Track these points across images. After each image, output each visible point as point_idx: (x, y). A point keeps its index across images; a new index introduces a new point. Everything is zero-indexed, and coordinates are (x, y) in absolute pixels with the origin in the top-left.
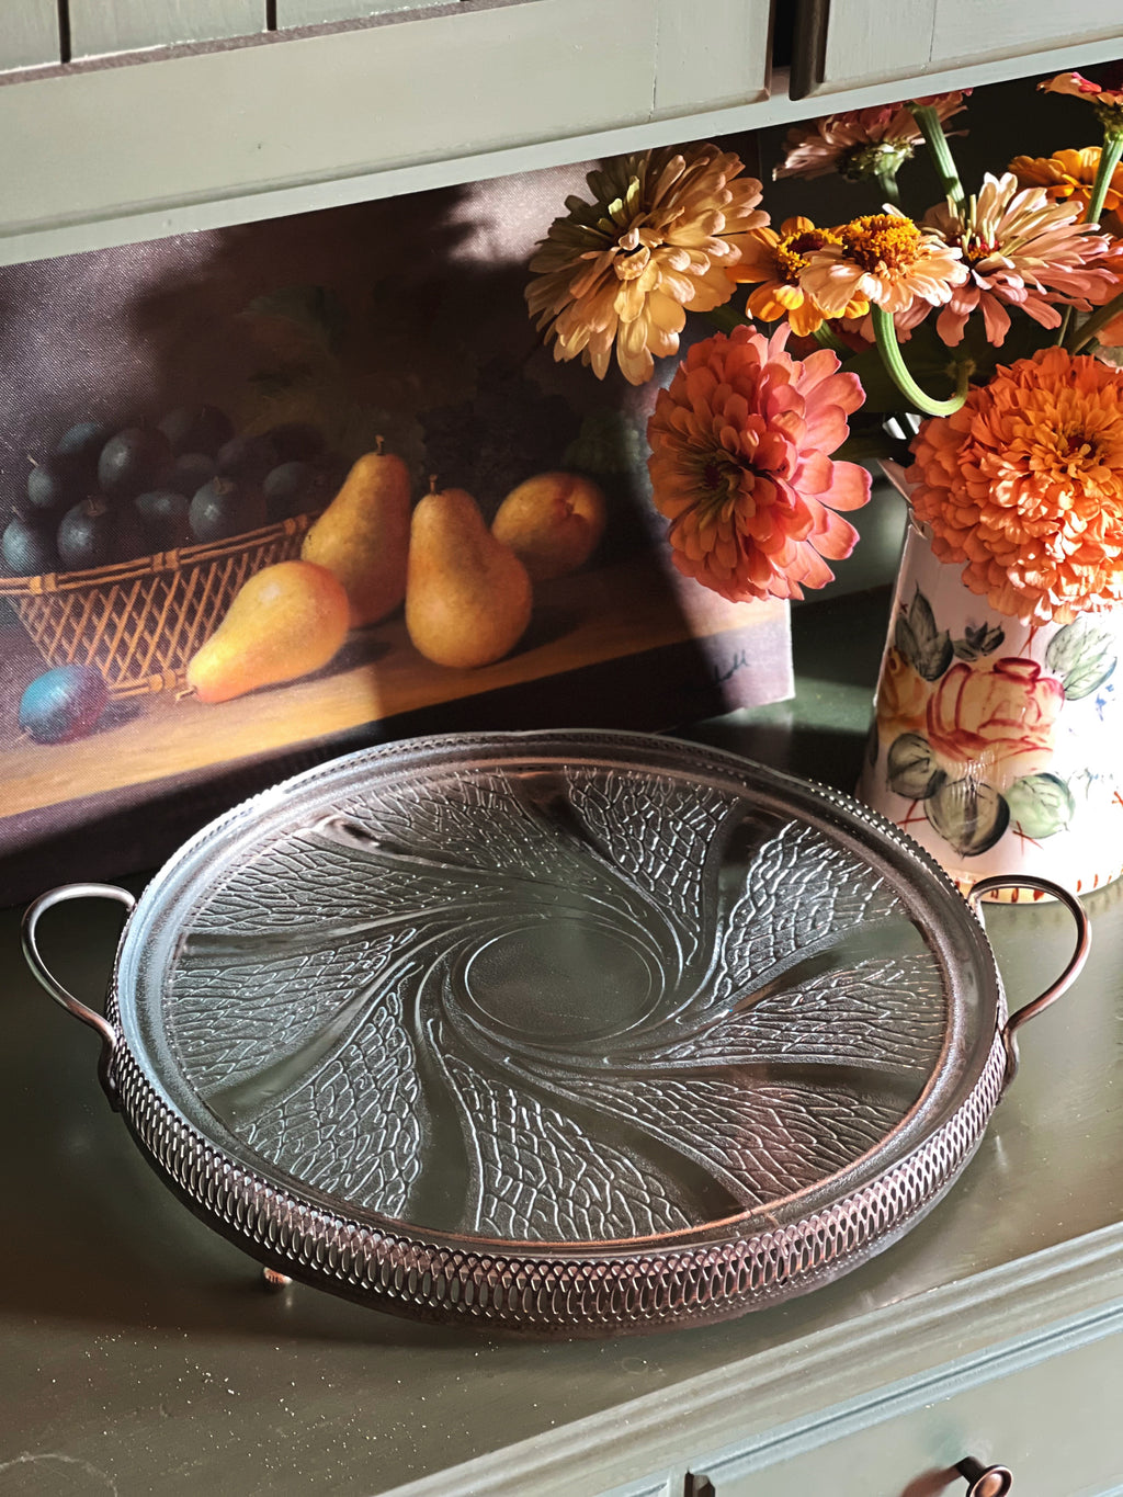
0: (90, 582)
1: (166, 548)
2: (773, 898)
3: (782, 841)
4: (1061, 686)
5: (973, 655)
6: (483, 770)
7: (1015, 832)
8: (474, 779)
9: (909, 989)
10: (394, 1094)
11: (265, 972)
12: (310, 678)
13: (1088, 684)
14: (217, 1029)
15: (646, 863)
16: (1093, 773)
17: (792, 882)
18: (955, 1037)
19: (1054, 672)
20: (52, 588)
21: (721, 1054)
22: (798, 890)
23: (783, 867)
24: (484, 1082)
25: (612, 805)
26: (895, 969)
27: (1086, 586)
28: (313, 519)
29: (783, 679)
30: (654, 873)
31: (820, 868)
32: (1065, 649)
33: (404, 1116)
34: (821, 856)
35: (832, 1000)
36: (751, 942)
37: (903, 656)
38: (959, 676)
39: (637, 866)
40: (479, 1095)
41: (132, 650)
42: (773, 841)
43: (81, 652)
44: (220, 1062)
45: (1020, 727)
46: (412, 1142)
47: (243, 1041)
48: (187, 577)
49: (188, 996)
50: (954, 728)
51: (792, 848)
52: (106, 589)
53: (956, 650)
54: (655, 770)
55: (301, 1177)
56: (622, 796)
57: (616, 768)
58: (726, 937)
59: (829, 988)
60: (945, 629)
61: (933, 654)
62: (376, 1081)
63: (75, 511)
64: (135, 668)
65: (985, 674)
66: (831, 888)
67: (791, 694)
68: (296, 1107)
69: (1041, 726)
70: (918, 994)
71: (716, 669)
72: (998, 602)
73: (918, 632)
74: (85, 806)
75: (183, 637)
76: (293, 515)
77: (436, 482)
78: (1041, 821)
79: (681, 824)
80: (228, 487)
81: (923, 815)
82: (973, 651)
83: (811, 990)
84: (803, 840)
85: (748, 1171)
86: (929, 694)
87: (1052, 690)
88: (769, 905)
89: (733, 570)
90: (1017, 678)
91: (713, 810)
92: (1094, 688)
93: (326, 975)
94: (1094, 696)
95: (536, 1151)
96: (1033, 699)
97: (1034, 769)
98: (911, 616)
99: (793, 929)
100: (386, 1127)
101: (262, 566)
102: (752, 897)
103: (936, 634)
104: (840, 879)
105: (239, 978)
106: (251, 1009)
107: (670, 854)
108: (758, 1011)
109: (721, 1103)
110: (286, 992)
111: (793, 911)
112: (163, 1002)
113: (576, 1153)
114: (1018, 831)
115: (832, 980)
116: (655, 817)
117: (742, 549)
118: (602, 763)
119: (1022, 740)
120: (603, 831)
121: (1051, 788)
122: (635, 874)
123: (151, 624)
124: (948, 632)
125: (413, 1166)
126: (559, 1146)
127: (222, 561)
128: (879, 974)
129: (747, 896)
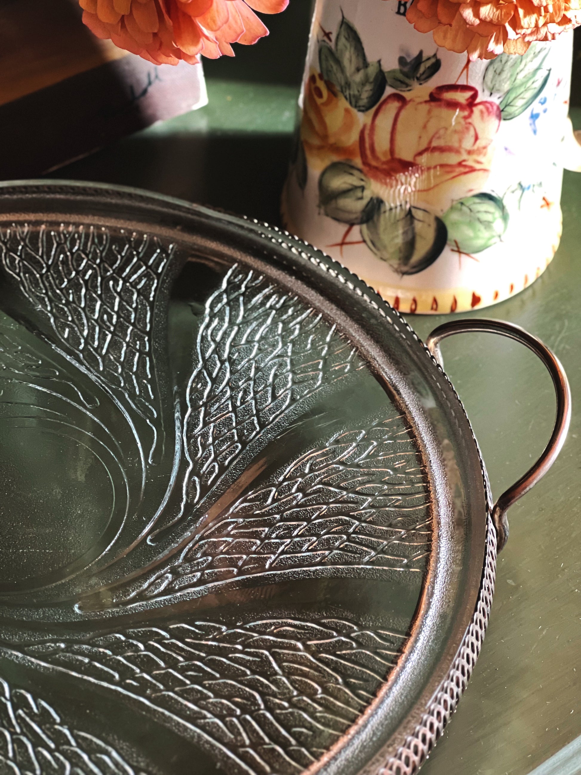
2: (227, 364)
3: (226, 291)
4: (498, 108)
5: (407, 85)
7: (453, 250)
9: (386, 464)
13: (524, 101)
15: (91, 335)
16: (525, 185)
17: (243, 342)
18: (443, 521)
19: (491, 94)
21: (201, 582)
22: (251, 351)
23: (232, 323)
25: (48, 267)
26: (367, 440)
27: (545, 16)
29: (195, 88)
30: (101, 347)
31: (269, 321)
32: (502, 70)
34: (268, 305)
35: (309, 491)
36: (212, 425)
37: (330, 86)
38: (393, 106)
39: (82, 341)
42: (216, 293)
45: (457, 151)
50: (389, 157)
51: (237, 299)
53: (389, 81)
54: (87, 220)
56: (57, 256)
57: (47, 222)
58: (185, 420)
59: (303, 475)
60: (376, 59)
61: (363, 84)
65: (421, 103)
66: (285, 344)
67: (203, 100)
69: (478, 149)
70: (395, 470)
71: (132, 88)
72: (445, 37)
73: (346, 62)
78: (477, 237)
79: (121, 282)
81: (359, 238)
82: (407, 81)
83: (285, 480)
84: (247, 287)
85: (253, 746)
86: (361, 126)
87: (489, 112)
88: (224, 374)
89: (155, 35)
90: (453, 105)
91: (151, 261)
92: (528, 104)
94: (528, 112)
95: (11, 754)
96: (470, 123)
97: (471, 190)
98: (336, 44)
99: (253, 402)
102: (205, 366)
103: (366, 65)
104: (293, 332)
107: (114, 320)
108: (234, 515)
109: (210, 650)
111: (249, 379)
113: (57, 749)
114: (456, 249)
115: (304, 465)
116: (94, 277)
117: (164, 11)
118: (32, 217)
119: (460, 164)
120: (42, 301)
121: (487, 206)
122: (81, 351)
124: (379, 62)
126: (37, 742)
128: (351, 449)
129: (200, 365)
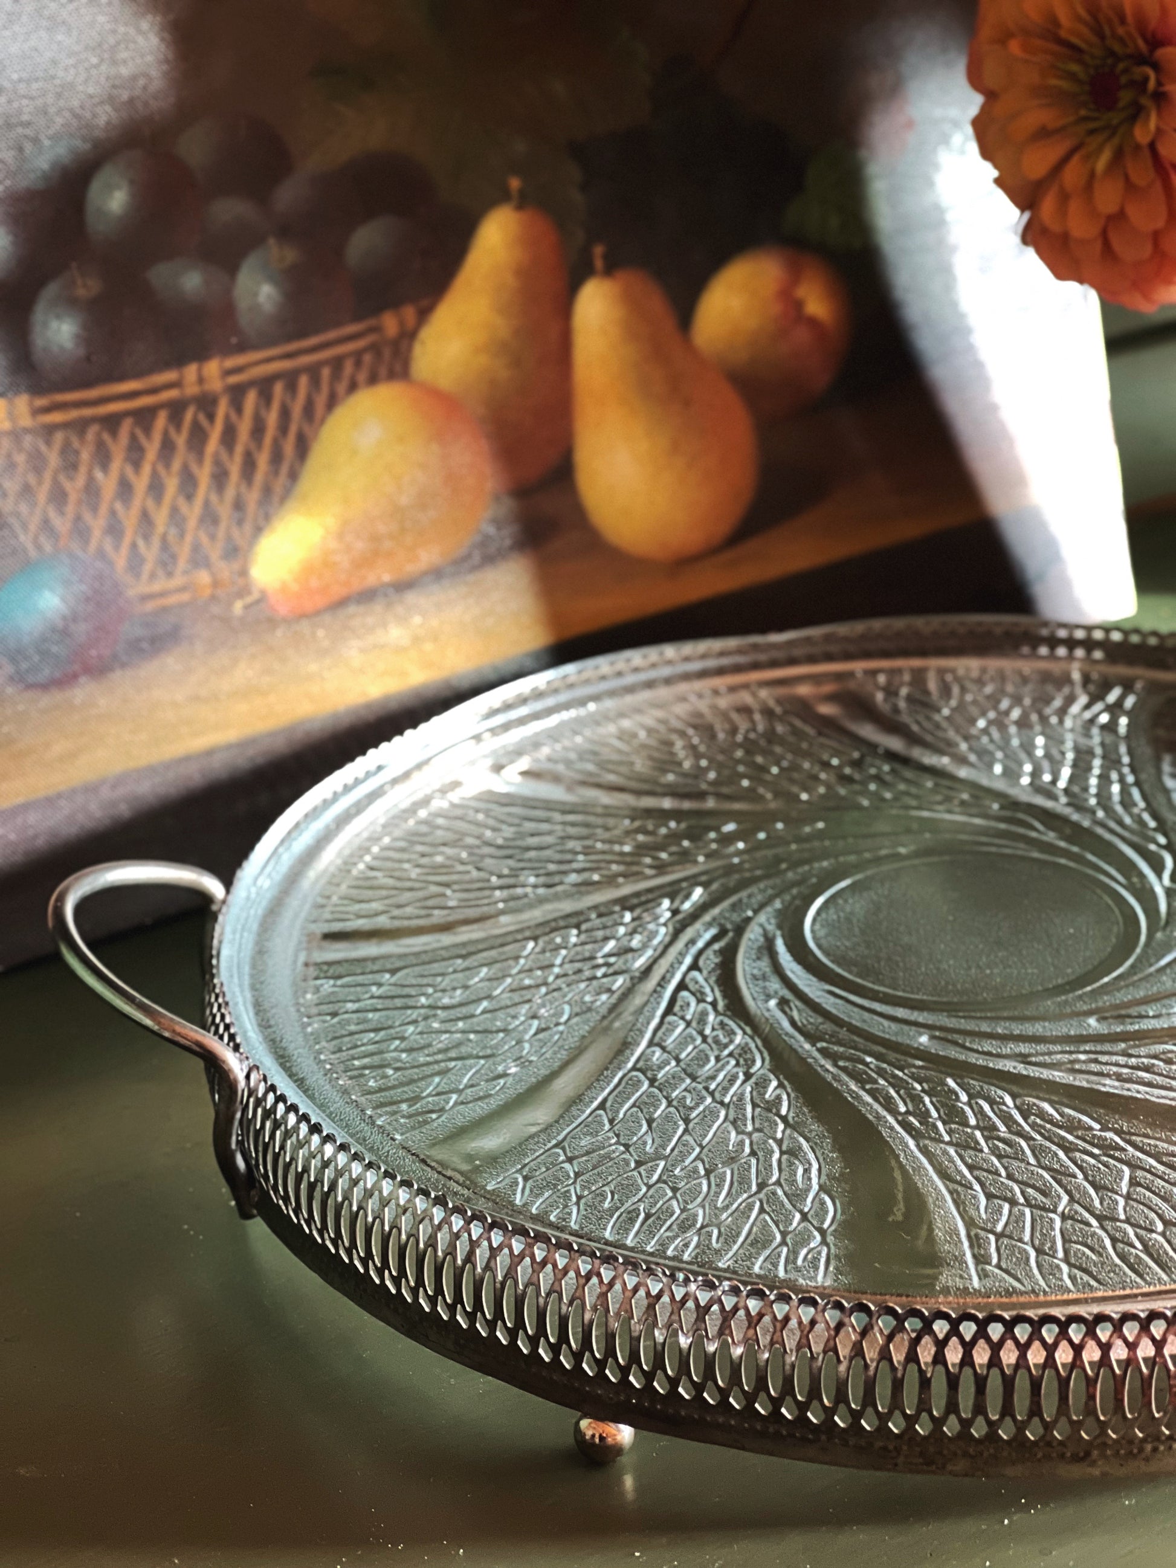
0: (88, 412)
1: (201, 355)
6: (732, 689)
8: (723, 703)
10: (749, 1108)
11: (468, 969)
12: (437, 574)
14: (410, 1050)
15: (1038, 770)
20: (26, 421)
24: (900, 1074)
28: (424, 314)
30: (1056, 781)
33: (779, 1135)
39: (1026, 776)
40: (898, 1092)
41: (160, 528)
43: (81, 532)
44: (429, 1095)
46: (807, 1171)
47: (459, 1063)
48: (237, 405)
49: (346, 1012)
52: (111, 423)
55: (629, 1242)
57: (937, 667)
62: (712, 1094)
63: (52, 290)
64: (167, 561)
68: (583, 1143)
74: (106, 793)
75: (239, 505)
76: (393, 303)
77: (606, 257)
80: (291, 255)
91: (1112, 698)
93: (571, 961)
95: (1033, 1161)
100: (753, 1153)
101: (353, 387)
105: (425, 981)
106: (459, 1019)
107: (1071, 757)
110: (512, 991)
112: (304, 1026)
113: (1103, 1154)
122: (1028, 784)
123: (189, 482)
125: (823, 1203)
126: (1068, 1148)
127: (291, 380)
